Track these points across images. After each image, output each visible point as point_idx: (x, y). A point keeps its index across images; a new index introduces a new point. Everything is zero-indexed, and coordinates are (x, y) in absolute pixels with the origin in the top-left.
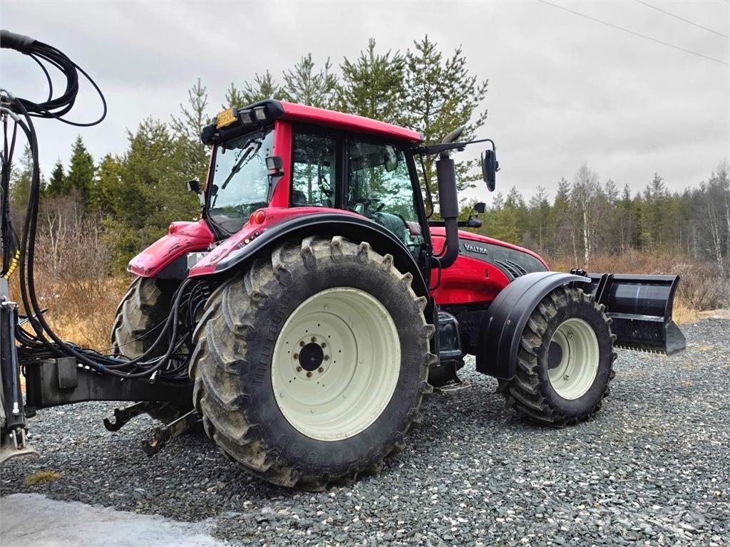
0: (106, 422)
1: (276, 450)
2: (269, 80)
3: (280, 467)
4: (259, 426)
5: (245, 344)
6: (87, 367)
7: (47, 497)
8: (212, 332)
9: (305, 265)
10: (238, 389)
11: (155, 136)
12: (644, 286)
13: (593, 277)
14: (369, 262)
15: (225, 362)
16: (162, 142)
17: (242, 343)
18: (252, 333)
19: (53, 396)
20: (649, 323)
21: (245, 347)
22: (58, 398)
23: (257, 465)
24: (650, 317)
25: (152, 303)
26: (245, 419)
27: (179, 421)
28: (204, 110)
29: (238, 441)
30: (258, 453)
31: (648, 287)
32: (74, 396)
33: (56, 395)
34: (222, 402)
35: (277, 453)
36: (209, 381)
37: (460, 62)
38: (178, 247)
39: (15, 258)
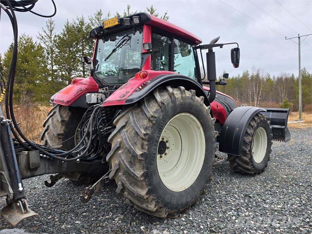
0: (46, 182)
1: (160, 199)
2: (83, 20)
3: (161, 208)
4: (152, 187)
5: (147, 143)
6: (45, 156)
7: (25, 231)
8: (127, 137)
9: (171, 101)
10: (143, 168)
11: (26, 43)
12: (273, 113)
13: (267, 109)
14: (196, 100)
15: (138, 154)
16: (30, 45)
17: (146, 143)
18: (150, 138)
19: (26, 173)
20: (277, 128)
21: (147, 145)
22: (29, 174)
23: (151, 208)
24: (277, 126)
25: (66, 119)
26: (147, 185)
27: (97, 184)
28: (53, 31)
29: (143, 196)
30: (151, 201)
31: (275, 113)
32: (38, 172)
33: (28, 172)
34: (136, 176)
35: (160, 201)
36: (127, 164)
37: (166, 18)
38: (81, 90)
39: (3, 93)
